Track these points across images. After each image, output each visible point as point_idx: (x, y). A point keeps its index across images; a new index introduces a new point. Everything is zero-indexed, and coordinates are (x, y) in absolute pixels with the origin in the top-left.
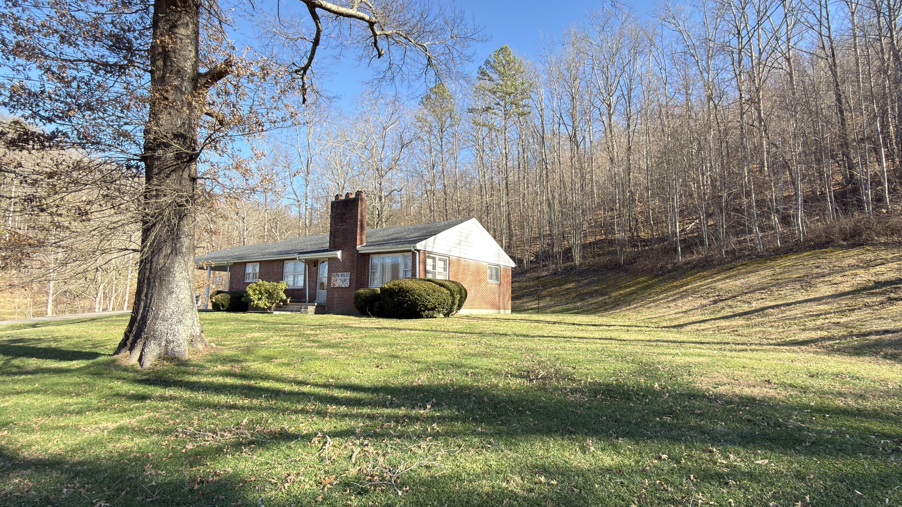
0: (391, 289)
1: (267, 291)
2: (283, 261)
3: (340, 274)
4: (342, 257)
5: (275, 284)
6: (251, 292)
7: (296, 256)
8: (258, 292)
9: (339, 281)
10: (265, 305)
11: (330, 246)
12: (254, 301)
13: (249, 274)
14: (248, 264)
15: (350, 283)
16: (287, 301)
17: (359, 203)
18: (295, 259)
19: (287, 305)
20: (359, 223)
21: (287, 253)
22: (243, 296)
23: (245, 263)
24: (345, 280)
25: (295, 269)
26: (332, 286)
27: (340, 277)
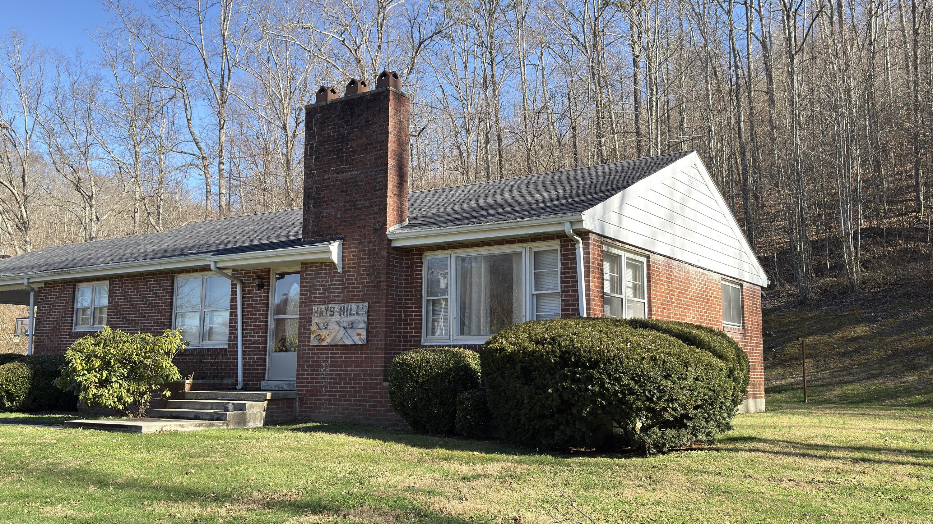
0: (526, 353)
1: (125, 360)
2: (171, 274)
3: (337, 307)
4: (343, 258)
5: (150, 337)
6: (78, 363)
7: (209, 260)
8: (97, 363)
9: (333, 326)
10: (120, 398)
11: (305, 232)
12: (86, 389)
13: (84, 310)
14: (81, 286)
15: (368, 332)
16: (183, 384)
17: (391, 105)
18: (206, 268)
19: (183, 396)
20: (391, 162)
21: (183, 252)
22: (58, 374)
23: (73, 283)
24: (352, 325)
25: (203, 297)
26: (314, 342)
27: (337, 317)
